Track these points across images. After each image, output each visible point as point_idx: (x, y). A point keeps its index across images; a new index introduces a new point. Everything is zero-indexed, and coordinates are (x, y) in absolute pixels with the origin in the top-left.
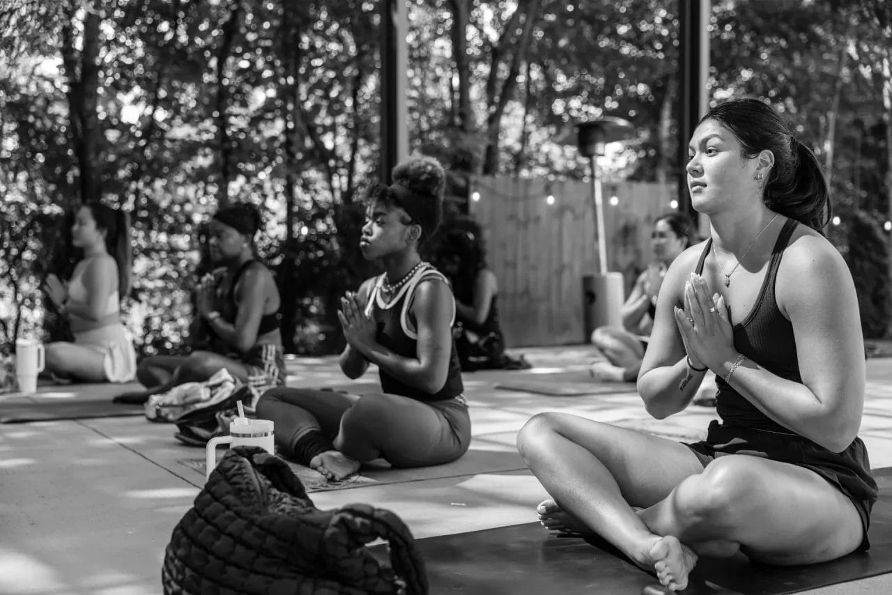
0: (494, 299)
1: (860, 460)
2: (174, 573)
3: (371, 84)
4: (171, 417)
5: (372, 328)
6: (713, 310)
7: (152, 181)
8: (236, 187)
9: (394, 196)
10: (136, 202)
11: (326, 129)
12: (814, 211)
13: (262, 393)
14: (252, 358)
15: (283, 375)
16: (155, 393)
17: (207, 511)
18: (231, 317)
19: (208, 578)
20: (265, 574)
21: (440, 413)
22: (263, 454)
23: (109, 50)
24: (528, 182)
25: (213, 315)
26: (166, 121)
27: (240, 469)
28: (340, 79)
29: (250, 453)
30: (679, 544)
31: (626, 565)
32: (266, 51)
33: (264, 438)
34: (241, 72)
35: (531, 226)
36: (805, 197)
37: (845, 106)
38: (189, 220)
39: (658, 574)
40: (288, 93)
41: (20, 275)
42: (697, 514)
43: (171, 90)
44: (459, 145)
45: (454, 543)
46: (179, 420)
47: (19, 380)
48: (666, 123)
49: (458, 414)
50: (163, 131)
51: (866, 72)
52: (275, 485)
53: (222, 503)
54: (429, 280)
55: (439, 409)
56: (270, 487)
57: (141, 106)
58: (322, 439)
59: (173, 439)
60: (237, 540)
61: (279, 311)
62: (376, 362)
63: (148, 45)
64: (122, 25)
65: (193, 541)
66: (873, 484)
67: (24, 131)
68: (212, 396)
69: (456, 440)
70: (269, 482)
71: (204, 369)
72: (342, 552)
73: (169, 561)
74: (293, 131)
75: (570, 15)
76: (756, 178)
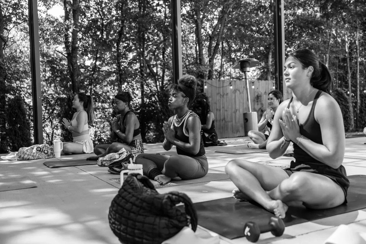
0: (213, 122)
1: (343, 173)
2: (113, 216)
3: (169, 50)
4: (106, 165)
5: (174, 133)
6: (292, 120)
7: (96, 85)
8: (124, 86)
9: (179, 88)
10: (91, 93)
11: (154, 66)
12: (327, 87)
13: (136, 156)
14: (132, 144)
15: (143, 149)
16: (101, 157)
17: (123, 195)
18: (124, 131)
19: (124, 217)
20: (143, 215)
21: (197, 161)
22: (140, 176)
23: (80, 42)
24: (224, 81)
25: (118, 131)
26: (99, 65)
27: (133, 180)
28: (158, 48)
29: (136, 175)
30: (282, 203)
31: (263, 210)
32: (133, 40)
33: (139, 170)
34: (124, 47)
35: (225, 96)
36: (324, 81)
37: (332, 52)
38: (109, 98)
39: (275, 213)
40: (141, 54)
41: (53, 118)
42: (288, 192)
43: (101, 54)
44: (199, 70)
45: (204, 205)
46: (109, 165)
47: (55, 153)
48: (270, 60)
49: (204, 161)
50: (99, 68)
51: (339, 40)
52: (145, 186)
53: (128, 192)
54: (192, 116)
55: (197, 160)
56: (143, 186)
57: (92, 60)
58: (158, 171)
59: (107, 172)
60: (133, 204)
61: (140, 128)
62: (175, 144)
63: (93, 40)
64: (84, 33)
65: (118, 205)
66: (348, 181)
67: (53, 70)
68: (120, 157)
69: (203, 170)
70: (143, 185)
71: (117, 148)
72: (169, 207)
73: (111, 212)
74: (143, 67)
75: (236, 24)
76: (307, 76)
